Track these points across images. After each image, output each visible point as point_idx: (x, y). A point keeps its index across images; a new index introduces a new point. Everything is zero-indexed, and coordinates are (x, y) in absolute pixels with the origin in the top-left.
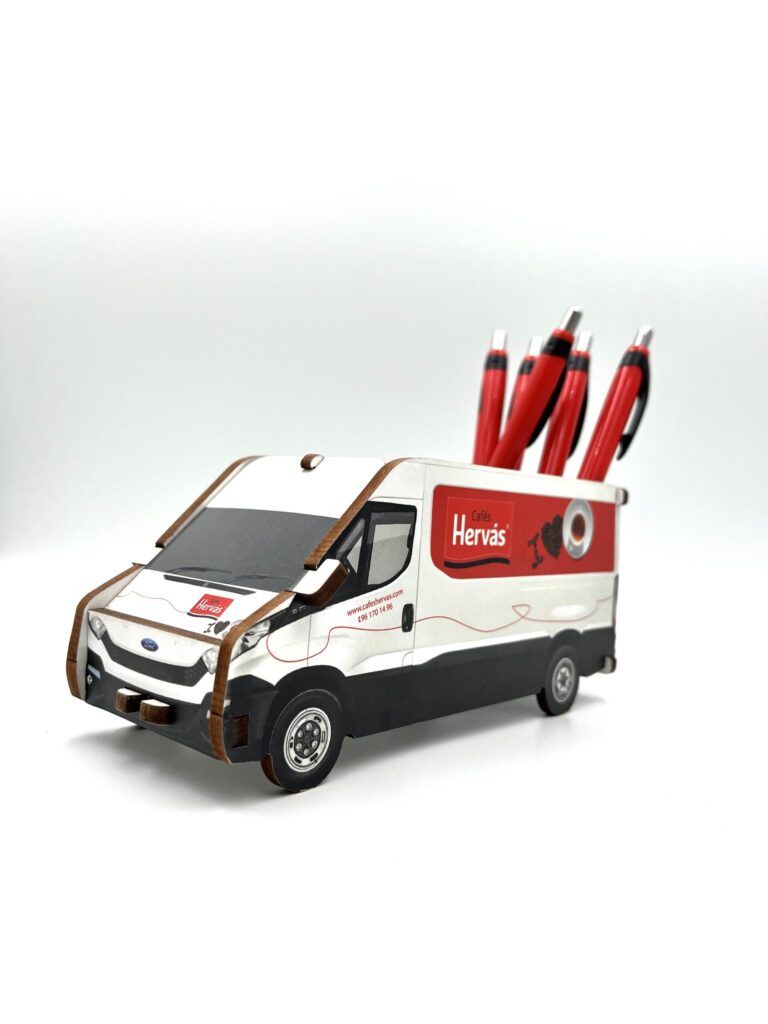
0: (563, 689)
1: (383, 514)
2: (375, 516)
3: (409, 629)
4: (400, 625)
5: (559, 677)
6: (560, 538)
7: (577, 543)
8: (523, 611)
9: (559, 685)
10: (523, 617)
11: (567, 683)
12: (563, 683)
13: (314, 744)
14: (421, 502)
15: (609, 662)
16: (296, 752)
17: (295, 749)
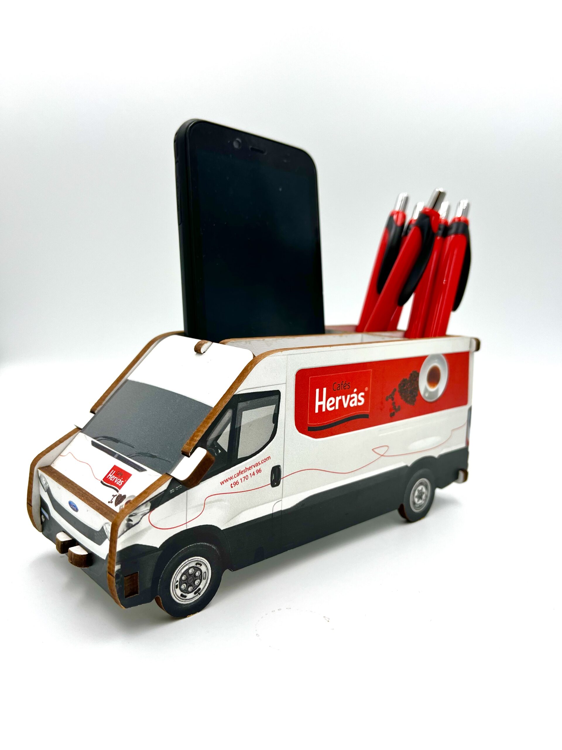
0: (420, 502)
1: (249, 402)
2: (241, 405)
3: (278, 484)
4: (270, 483)
5: (416, 493)
6: (417, 388)
7: (432, 389)
8: (382, 451)
9: (416, 500)
10: (382, 455)
11: (424, 497)
12: (420, 497)
13: (197, 582)
14: (284, 386)
15: (461, 474)
16: (181, 590)
17: (180, 589)
